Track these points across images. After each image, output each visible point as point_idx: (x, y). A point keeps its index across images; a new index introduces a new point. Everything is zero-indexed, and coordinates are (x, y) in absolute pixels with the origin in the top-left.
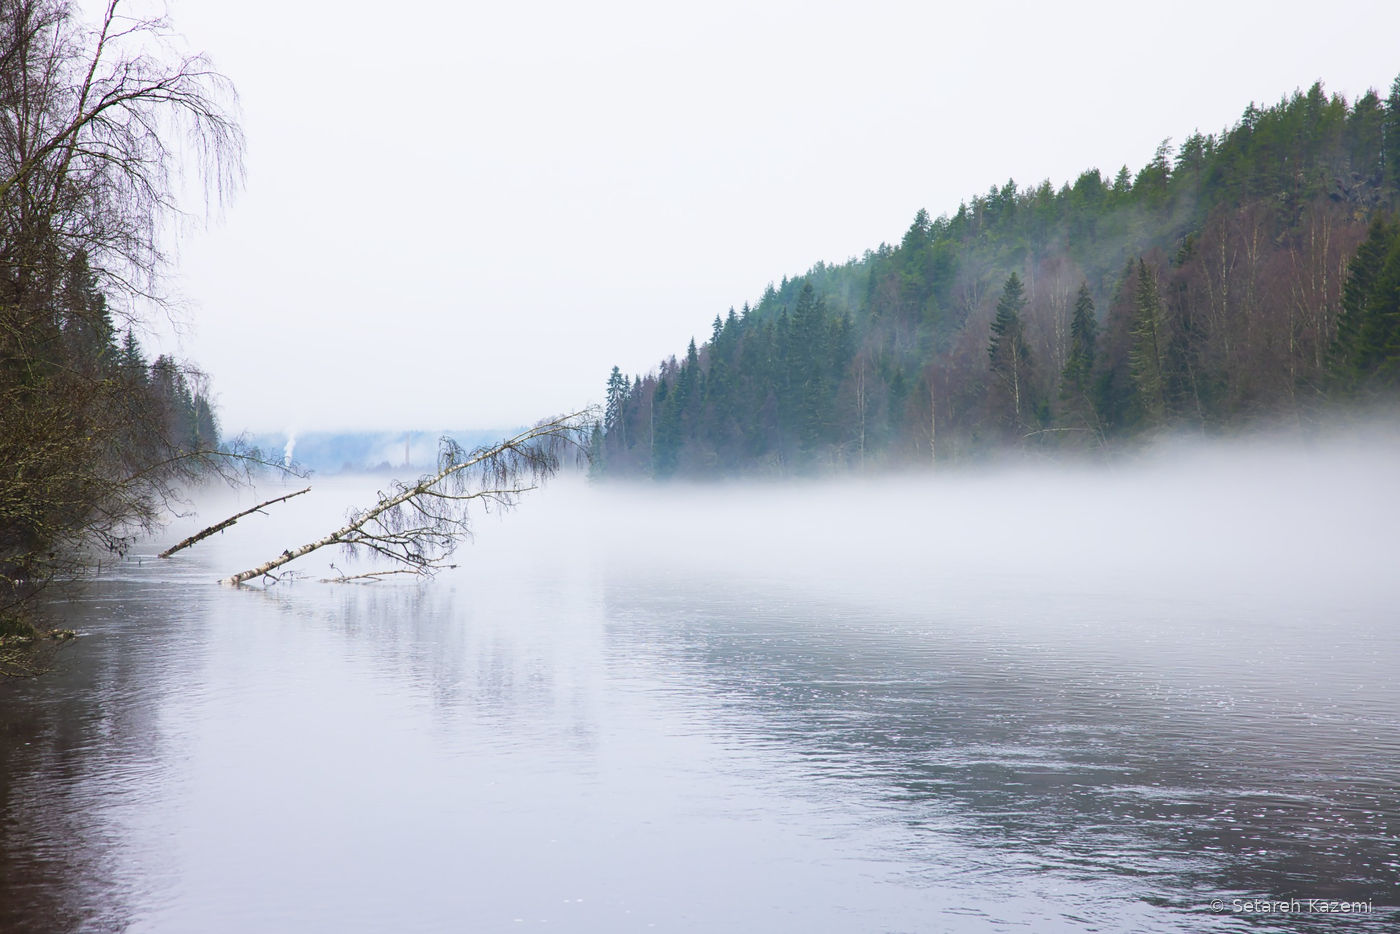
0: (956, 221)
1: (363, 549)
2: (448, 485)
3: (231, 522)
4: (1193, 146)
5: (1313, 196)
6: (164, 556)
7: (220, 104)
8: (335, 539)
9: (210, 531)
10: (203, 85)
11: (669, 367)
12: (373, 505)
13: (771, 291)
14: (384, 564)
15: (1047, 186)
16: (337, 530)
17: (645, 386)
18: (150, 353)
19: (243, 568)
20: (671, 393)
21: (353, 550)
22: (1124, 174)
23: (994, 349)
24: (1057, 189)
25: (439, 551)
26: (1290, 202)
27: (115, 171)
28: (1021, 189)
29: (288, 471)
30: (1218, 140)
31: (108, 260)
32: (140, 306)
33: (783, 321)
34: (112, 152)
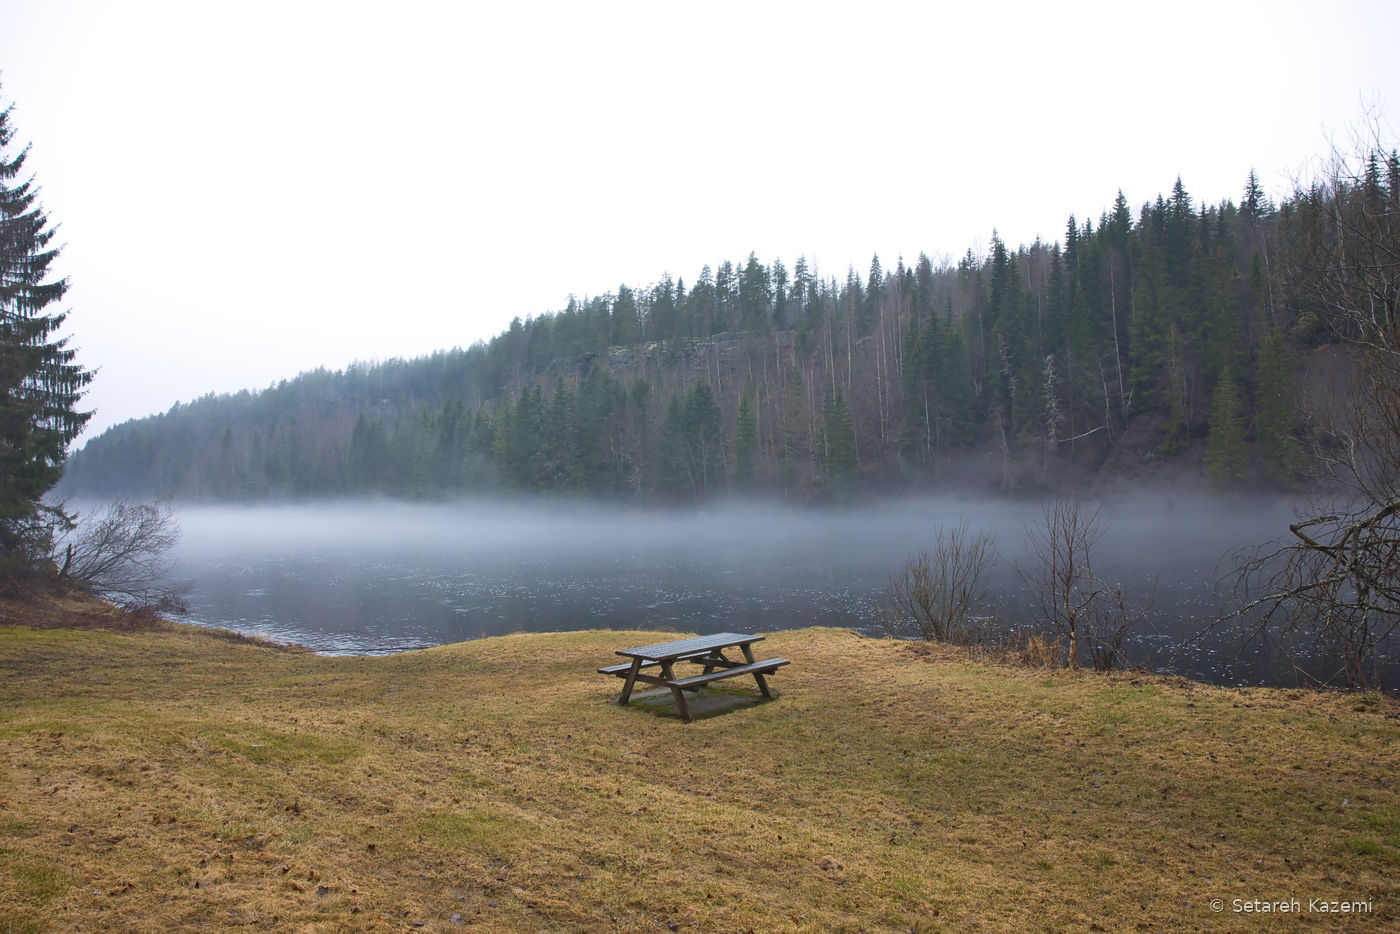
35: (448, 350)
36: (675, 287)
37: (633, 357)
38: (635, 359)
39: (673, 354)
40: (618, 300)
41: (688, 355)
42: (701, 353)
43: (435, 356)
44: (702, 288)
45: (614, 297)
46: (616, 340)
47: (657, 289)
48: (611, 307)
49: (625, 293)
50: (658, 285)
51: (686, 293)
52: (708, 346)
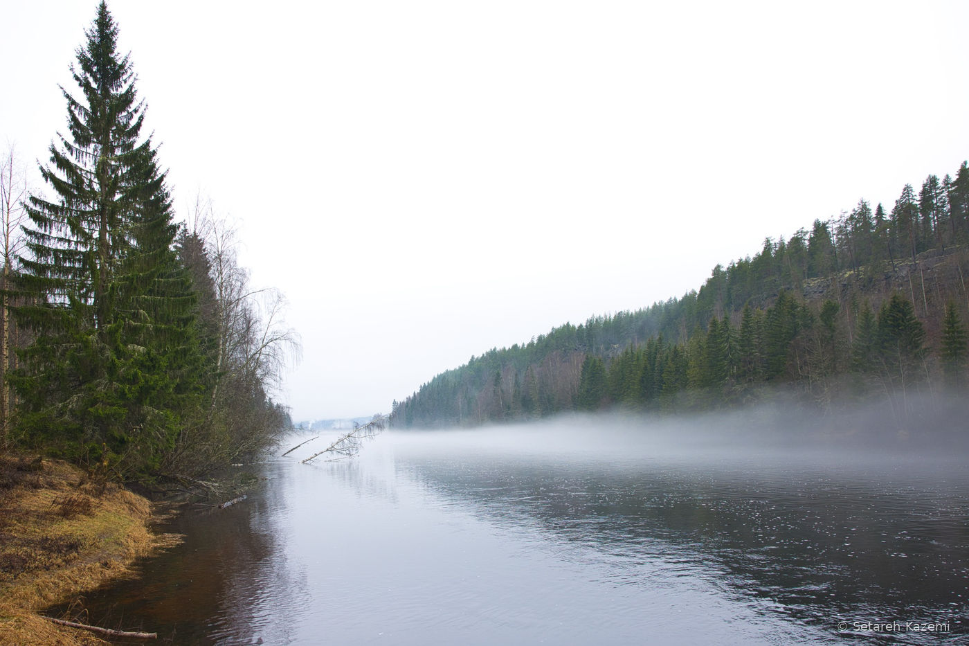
0: (482, 358)
1: (335, 452)
2: (356, 434)
3: (299, 446)
4: (540, 338)
5: (570, 349)
6: (283, 456)
7: (297, 340)
8: (328, 450)
9: (294, 449)
10: (293, 335)
11: (409, 399)
12: (337, 441)
13: (434, 378)
14: (340, 456)
15: (504, 348)
16: (328, 447)
17: (402, 404)
18: (275, 402)
19: (305, 459)
20: (409, 405)
21: (332, 453)
22: (523, 345)
23: (494, 391)
24: (507, 349)
25: (354, 452)
26: (565, 351)
27: (271, 359)
28: (498, 349)
29: (312, 431)
30: (546, 336)
31: (268, 380)
32: (277, 392)
33: (438, 386)
34: (271, 354)
35: (665, 301)
36: (873, 213)
37: (828, 286)
38: (831, 288)
39: (870, 280)
40: (812, 235)
41: (888, 278)
42: (904, 273)
43: (655, 306)
44: (904, 209)
45: (807, 232)
46: (811, 273)
47: (852, 217)
48: (807, 243)
49: (820, 229)
50: (852, 213)
51: (887, 217)
52: (910, 266)
